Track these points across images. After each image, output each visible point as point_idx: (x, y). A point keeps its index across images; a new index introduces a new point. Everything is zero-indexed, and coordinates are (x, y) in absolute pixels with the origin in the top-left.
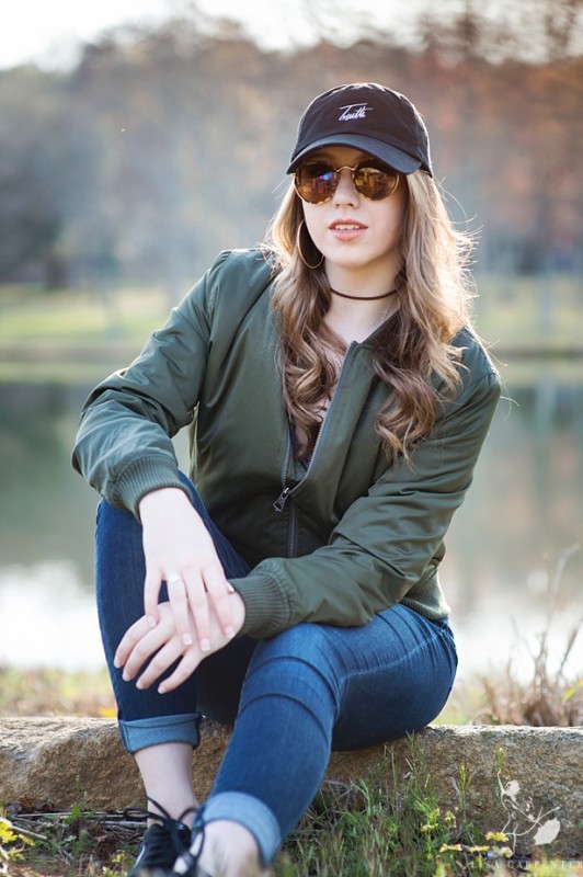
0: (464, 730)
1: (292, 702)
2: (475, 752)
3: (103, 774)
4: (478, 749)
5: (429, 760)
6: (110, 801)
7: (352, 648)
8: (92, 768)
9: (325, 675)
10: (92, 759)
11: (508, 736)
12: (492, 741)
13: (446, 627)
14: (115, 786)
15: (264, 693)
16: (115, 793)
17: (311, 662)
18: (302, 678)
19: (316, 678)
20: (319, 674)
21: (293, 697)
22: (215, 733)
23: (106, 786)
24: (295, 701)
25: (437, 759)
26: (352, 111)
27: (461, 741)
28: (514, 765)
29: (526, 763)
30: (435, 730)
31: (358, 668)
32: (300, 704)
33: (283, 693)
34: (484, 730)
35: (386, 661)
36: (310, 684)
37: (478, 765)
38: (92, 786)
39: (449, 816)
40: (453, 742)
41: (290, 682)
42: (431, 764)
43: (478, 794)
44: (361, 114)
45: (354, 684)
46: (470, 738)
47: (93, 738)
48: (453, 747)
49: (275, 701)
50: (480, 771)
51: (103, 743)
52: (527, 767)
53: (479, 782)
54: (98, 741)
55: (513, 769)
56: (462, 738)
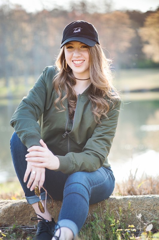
0: (118, 197)
1: (79, 195)
2: (122, 204)
3: (20, 215)
4: (123, 203)
5: (109, 206)
6: (22, 223)
7: (92, 179)
8: (17, 214)
9: (87, 187)
10: (17, 211)
11: (131, 199)
12: (126, 200)
13: (111, 170)
14: (24, 218)
15: (71, 192)
16: (24, 221)
17: (83, 184)
18: (81, 188)
19: (85, 188)
20: (85, 187)
21: (79, 193)
22: (51, 202)
23: (21, 218)
24: (80, 194)
25: (111, 206)
26: (77, 30)
27: (118, 201)
28: (133, 206)
29: (136, 206)
30: (111, 198)
31: (94, 185)
32: (81, 195)
33: (77, 192)
34: (124, 197)
35: (100, 183)
36: (84, 190)
37: (123, 207)
38: (17, 219)
39: (118, 221)
40: (116, 201)
41: (78, 189)
42: (110, 207)
43: (124, 215)
44: (79, 30)
45: (93, 189)
46: (120, 200)
47: (17, 206)
48: (116, 202)
49: (75, 194)
50: (124, 209)
51: (20, 207)
52: (136, 207)
53: (123, 212)
54: (18, 206)
55: (133, 207)
56: (118, 200)
